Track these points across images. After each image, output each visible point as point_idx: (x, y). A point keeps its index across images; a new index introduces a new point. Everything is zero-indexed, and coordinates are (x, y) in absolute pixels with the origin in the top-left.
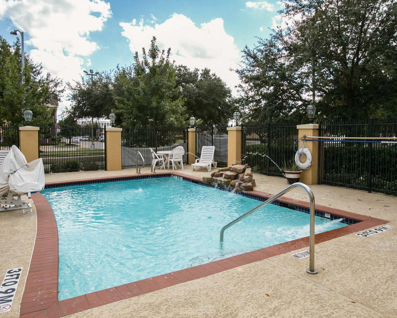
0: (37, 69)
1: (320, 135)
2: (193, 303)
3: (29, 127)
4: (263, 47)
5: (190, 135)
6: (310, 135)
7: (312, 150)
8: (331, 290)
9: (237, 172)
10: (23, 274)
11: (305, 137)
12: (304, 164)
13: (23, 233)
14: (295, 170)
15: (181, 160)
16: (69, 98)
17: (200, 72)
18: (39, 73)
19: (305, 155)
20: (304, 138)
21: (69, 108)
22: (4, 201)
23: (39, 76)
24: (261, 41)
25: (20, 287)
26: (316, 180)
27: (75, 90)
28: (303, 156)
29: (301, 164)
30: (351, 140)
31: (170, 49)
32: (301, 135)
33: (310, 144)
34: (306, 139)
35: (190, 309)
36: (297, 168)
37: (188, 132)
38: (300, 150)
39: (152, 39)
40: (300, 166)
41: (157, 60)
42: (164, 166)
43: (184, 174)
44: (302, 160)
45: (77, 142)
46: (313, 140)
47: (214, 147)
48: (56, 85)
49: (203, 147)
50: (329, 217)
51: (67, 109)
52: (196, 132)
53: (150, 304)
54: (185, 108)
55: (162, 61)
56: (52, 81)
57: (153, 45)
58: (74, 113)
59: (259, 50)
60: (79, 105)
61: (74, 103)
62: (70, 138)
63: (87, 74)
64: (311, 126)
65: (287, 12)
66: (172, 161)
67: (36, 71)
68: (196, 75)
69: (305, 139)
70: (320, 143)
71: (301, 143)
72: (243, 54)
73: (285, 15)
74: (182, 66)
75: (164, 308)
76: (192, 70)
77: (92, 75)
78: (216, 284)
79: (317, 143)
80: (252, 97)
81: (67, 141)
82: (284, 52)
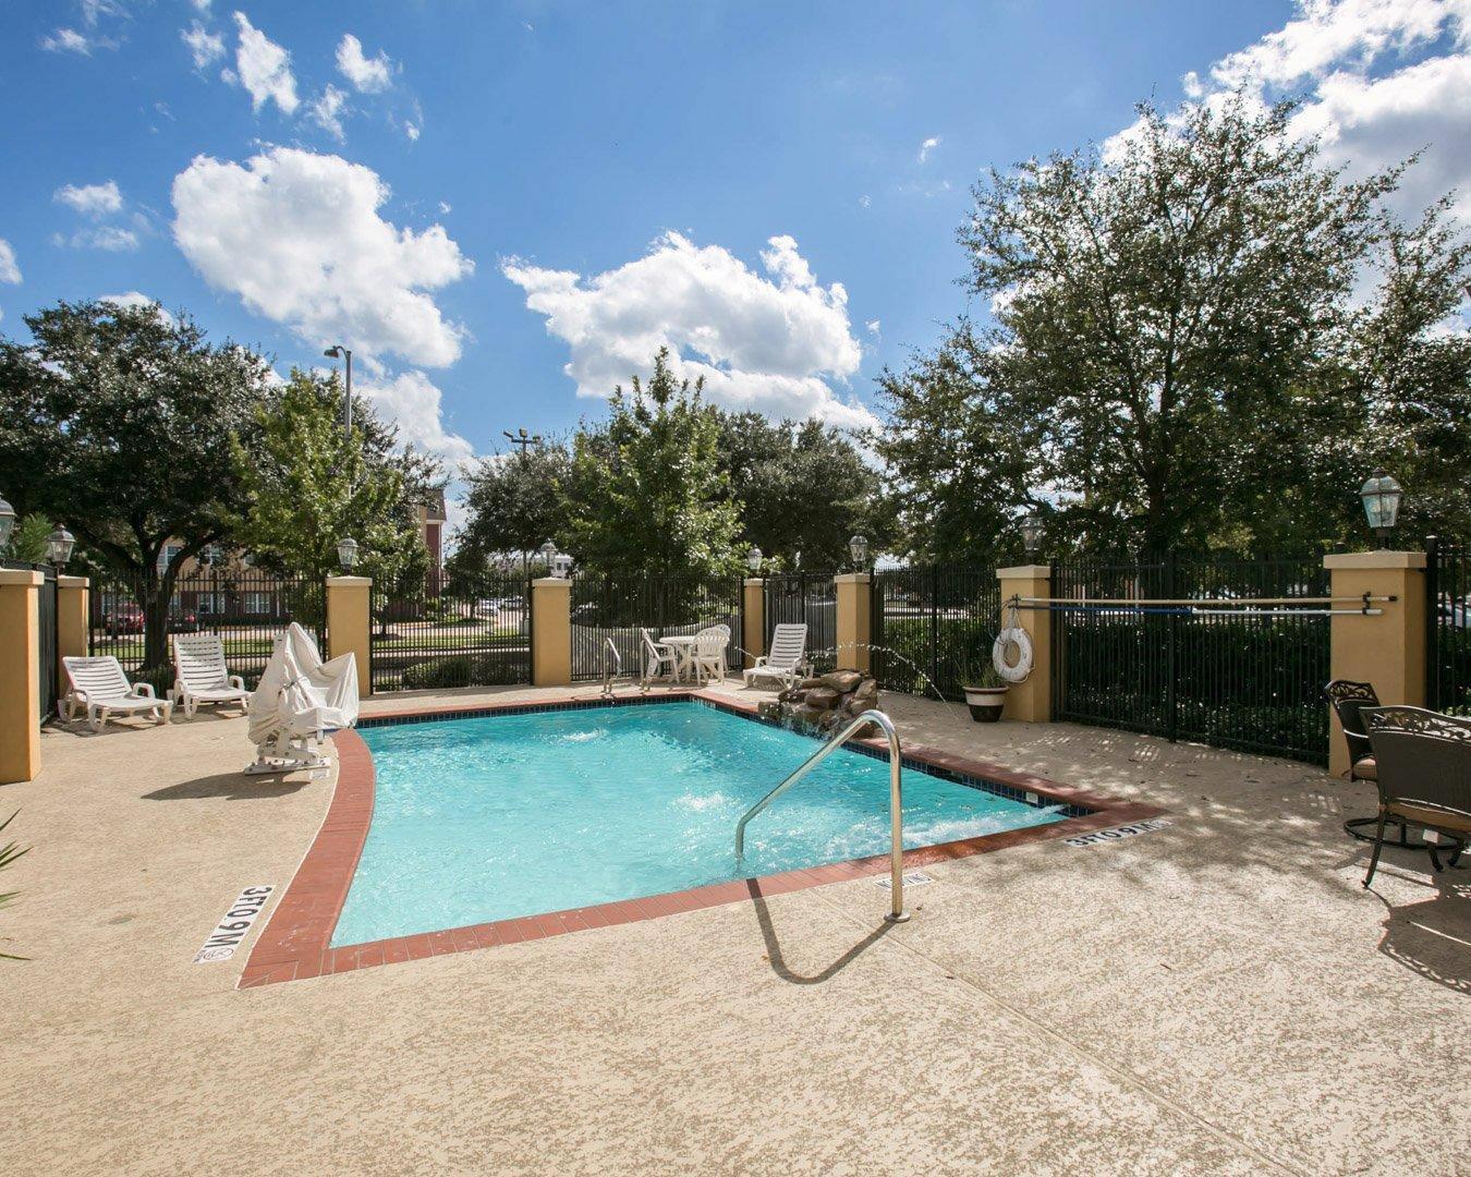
0: (385, 433)
1: (1053, 595)
2: (595, 966)
3: (350, 577)
4: (923, 369)
5: (749, 594)
6: (1028, 595)
7: (1032, 633)
8: (917, 953)
9: (838, 691)
10: (274, 897)
11: (1016, 599)
12: (1014, 670)
13: (295, 820)
14: (991, 685)
15: (720, 658)
16: (463, 501)
17: (797, 430)
18: (390, 444)
19: (1016, 645)
20: (1014, 603)
21: (463, 527)
22: (272, 749)
23: (390, 450)
24: (919, 354)
25: (260, 922)
26: (1046, 711)
27: (478, 481)
28: (1012, 648)
29: (1008, 670)
30: (1157, 606)
31: (701, 379)
32: (1006, 595)
33: (1029, 616)
34: (1020, 603)
35: (585, 975)
36: (998, 680)
37: (743, 588)
38: (1004, 634)
39: (659, 353)
40: (1004, 675)
41: (671, 406)
42: (676, 675)
43: (721, 696)
44: (1011, 660)
45: (491, 613)
46: (1036, 607)
47: (805, 626)
48: (427, 473)
49: (779, 626)
50: (1036, 801)
51: (457, 530)
52: (764, 587)
53: (505, 964)
54: (740, 528)
55: (681, 410)
56: (417, 463)
57: (659, 368)
58: (474, 541)
59: (915, 378)
60: (487, 518)
61: (475, 515)
62: (474, 604)
63: (513, 441)
64: (1029, 571)
65: (981, 280)
66: (696, 660)
67: (382, 438)
68: (785, 435)
69: (1017, 605)
70: (1055, 613)
71: (1007, 615)
72: (878, 386)
73: (976, 288)
74: (749, 415)
75: (530, 971)
76: (774, 425)
77: (525, 442)
78: (665, 934)
79: (1046, 614)
80: (908, 496)
81: (466, 610)
82: (978, 378)
